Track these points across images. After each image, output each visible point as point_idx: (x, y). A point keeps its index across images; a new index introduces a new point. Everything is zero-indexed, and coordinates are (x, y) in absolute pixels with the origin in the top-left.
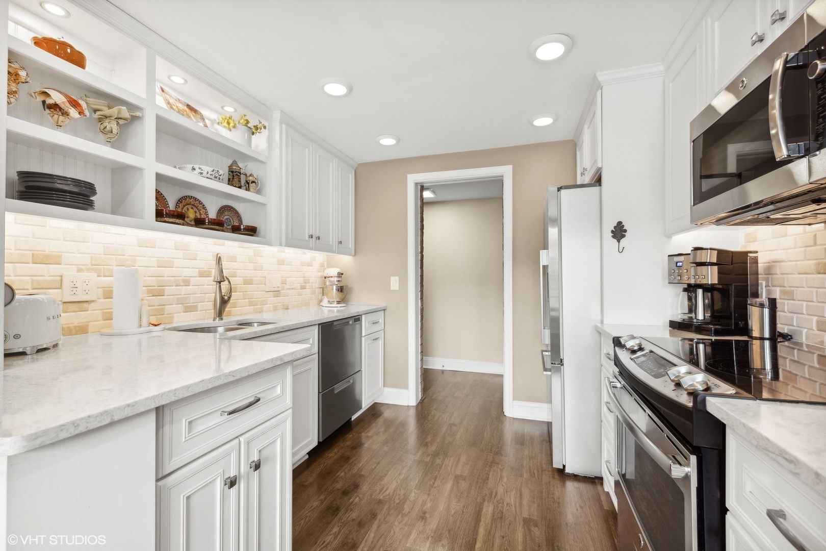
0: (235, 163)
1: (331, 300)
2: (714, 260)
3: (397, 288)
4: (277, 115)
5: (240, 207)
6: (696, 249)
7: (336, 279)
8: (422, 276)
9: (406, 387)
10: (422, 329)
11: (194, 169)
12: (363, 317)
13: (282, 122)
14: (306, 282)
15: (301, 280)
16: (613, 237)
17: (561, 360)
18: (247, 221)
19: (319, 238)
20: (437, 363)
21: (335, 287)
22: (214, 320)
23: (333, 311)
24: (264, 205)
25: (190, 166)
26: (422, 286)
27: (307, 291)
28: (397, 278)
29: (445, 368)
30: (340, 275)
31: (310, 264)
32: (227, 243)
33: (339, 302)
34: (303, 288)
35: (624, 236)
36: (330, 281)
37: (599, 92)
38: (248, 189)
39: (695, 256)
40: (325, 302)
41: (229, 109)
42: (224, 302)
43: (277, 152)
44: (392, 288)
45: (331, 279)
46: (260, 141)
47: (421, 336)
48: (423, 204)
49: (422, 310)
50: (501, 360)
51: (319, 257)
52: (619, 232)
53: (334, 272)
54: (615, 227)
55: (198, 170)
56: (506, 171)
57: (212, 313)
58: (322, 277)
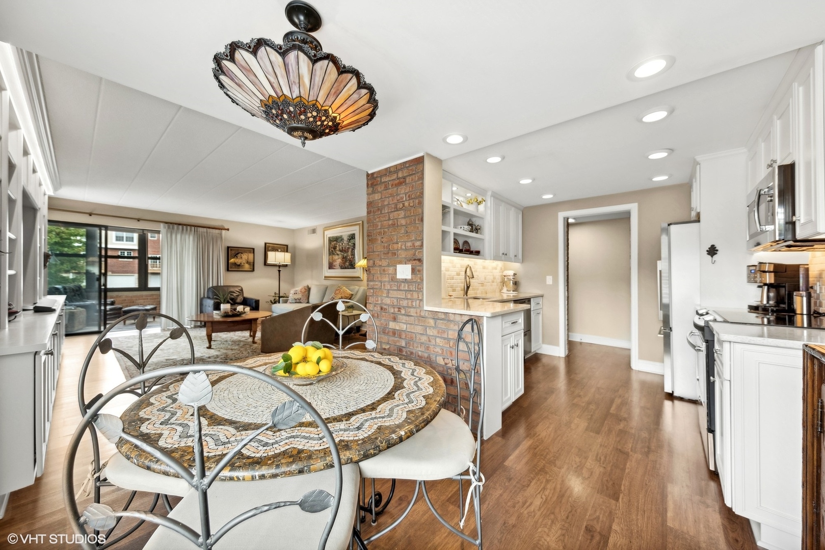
0: (470, 220)
1: (509, 289)
2: (772, 270)
3: (551, 283)
4: (489, 193)
5: (470, 241)
6: (760, 263)
7: (512, 277)
8: (568, 276)
9: (557, 344)
10: (568, 310)
11: (461, 228)
12: (532, 299)
13: (492, 196)
14: (494, 278)
15: (492, 277)
16: (707, 254)
17: (671, 328)
18: (473, 248)
19: (506, 254)
20: (576, 337)
21: (511, 282)
22: (464, 296)
23: (510, 296)
24: (483, 239)
25: (460, 227)
26: (568, 282)
27: (495, 284)
28: (551, 277)
29: (583, 341)
30: (515, 274)
31: (496, 269)
32: (465, 259)
33: (513, 291)
34: (493, 282)
35: (716, 253)
36: (508, 278)
37: (698, 166)
38: (477, 233)
39: (760, 267)
40: (505, 290)
41: (469, 195)
42: (468, 288)
43: (489, 212)
44: (548, 283)
45: (509, 277)
46: (481, 208)
47: (568, 314)
48: (568, 225)
49: (568, 297)
50: (629, 339)
51: (499, 264)
52: (712, 251)
53: (511, 273)
54: (709, 248)
55: (463, 228)
56: (633, 208)
57: (462, 292)
58: (501, 276)
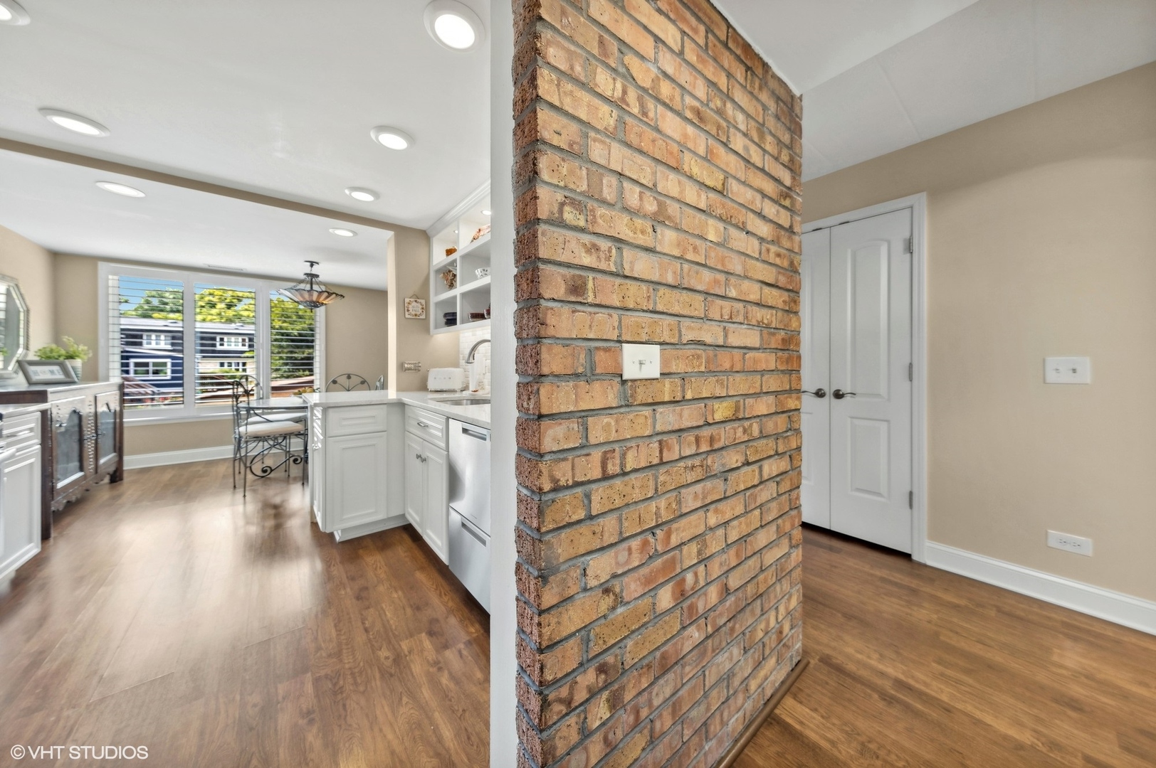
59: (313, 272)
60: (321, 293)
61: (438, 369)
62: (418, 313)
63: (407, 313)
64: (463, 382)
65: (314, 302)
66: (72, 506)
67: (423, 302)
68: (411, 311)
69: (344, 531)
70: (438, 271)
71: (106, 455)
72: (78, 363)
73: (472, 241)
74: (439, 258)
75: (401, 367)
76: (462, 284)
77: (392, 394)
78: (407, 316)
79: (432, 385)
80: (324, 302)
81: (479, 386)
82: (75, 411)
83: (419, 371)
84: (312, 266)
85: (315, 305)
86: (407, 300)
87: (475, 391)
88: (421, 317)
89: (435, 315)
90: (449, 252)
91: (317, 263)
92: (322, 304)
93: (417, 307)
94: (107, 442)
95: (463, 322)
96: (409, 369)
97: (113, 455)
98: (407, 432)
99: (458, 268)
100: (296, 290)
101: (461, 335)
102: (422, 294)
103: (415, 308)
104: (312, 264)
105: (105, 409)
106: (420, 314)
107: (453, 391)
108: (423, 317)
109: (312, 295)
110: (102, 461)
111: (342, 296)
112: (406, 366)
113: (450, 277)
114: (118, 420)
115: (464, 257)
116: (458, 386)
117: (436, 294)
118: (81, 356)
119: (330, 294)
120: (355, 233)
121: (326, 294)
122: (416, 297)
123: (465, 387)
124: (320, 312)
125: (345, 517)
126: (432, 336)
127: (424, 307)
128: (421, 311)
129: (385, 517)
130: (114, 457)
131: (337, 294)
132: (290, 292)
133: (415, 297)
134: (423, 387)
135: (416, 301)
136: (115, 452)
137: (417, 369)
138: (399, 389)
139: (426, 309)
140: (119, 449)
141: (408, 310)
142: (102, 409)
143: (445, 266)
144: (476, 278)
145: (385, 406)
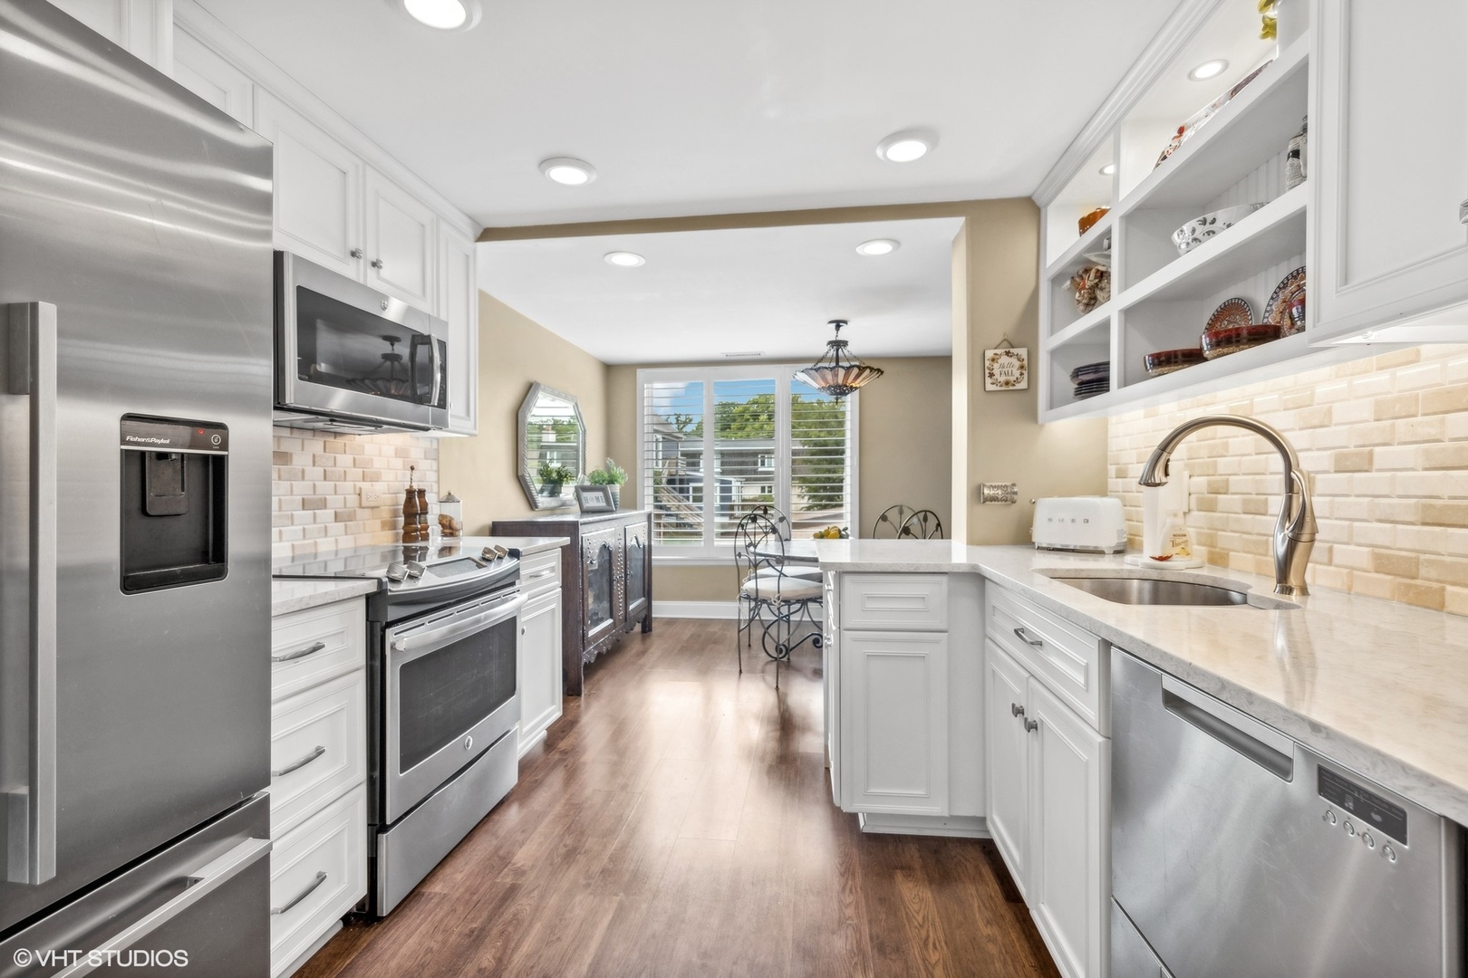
59: (840, 338)
60: (848, 369)
61: (1055, 500)
62: (1012, 379)
63: (988, 380)
64: (1120, 532)
65: (840, 386)
66: (603, 659)
67: (1023, 352)
68: (997, 376)
69: (871, 816)
70: (1056, 280)
71: (635, 599)
72: (617, 488)
73: (1158, 165)
74: (1063, 242)
75: (978, 495)
76: (1126, 285)
77: (958, 551)
78: (989, 387)
79: (1041, 535)
80: (854, 385)
81: (1174, 544)
82: (604, 546)
83: (1014, 502)
84: (838, 327)
85: (841, 391)
86: (989, 354)
87: (1161, 559)
88: (1018, 386)
89: (1051, 377)
90: (1086, 223)
91: (845, 322)
92: (852, 387)
93: (1010, 365)
94: (636, 584)
95: (1125, 382)
96: (993, 499)
97: (643, 599)
98: (987, 640)
99: (1115, 252)
100: (817, 370)
101: (1113, 420)
102: (1021, 337)
103: (1007, 367)
104: (838, 324)
105: (634, 542)
106: (1017, 381)
107: (1098, 552)
108: (1023, 385)
109: (837, 375)
110: (631, 607)
111: (879, 370)
112: (986, 491)
113: (1090, 280)
114: (647, 557)
115: (1130, 218)
116: (1109, 541)
117: (1053, 331)
118: (620, 480)
119: (862, 369)
120: (896, 242)
121: (856, 371)
122: (1009, 345)
123: (1125, 544)
124: (850, 403)
125: (872, 790)
126: (1042, 426)
127: (1025, 362)
128: (1017, 373)
129: (946, 814)
130: (644, 601)
131: (872, 369)
132: (810, 375)
133: (1005, 343)
134: (1022, 537)
135: (1008, 353)
136: (644, 596)
137: (1009, 498)
138: (972, 541)
139: (1029, 367)
140: (648, 593)
141: (991, 375)
142: (631, 542)
143: (1080, 255)
144: (1174, 254)
145: (944, 579)
